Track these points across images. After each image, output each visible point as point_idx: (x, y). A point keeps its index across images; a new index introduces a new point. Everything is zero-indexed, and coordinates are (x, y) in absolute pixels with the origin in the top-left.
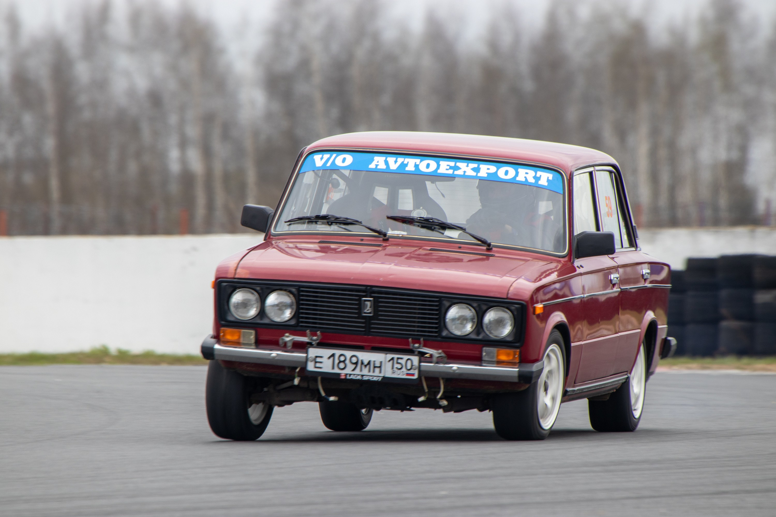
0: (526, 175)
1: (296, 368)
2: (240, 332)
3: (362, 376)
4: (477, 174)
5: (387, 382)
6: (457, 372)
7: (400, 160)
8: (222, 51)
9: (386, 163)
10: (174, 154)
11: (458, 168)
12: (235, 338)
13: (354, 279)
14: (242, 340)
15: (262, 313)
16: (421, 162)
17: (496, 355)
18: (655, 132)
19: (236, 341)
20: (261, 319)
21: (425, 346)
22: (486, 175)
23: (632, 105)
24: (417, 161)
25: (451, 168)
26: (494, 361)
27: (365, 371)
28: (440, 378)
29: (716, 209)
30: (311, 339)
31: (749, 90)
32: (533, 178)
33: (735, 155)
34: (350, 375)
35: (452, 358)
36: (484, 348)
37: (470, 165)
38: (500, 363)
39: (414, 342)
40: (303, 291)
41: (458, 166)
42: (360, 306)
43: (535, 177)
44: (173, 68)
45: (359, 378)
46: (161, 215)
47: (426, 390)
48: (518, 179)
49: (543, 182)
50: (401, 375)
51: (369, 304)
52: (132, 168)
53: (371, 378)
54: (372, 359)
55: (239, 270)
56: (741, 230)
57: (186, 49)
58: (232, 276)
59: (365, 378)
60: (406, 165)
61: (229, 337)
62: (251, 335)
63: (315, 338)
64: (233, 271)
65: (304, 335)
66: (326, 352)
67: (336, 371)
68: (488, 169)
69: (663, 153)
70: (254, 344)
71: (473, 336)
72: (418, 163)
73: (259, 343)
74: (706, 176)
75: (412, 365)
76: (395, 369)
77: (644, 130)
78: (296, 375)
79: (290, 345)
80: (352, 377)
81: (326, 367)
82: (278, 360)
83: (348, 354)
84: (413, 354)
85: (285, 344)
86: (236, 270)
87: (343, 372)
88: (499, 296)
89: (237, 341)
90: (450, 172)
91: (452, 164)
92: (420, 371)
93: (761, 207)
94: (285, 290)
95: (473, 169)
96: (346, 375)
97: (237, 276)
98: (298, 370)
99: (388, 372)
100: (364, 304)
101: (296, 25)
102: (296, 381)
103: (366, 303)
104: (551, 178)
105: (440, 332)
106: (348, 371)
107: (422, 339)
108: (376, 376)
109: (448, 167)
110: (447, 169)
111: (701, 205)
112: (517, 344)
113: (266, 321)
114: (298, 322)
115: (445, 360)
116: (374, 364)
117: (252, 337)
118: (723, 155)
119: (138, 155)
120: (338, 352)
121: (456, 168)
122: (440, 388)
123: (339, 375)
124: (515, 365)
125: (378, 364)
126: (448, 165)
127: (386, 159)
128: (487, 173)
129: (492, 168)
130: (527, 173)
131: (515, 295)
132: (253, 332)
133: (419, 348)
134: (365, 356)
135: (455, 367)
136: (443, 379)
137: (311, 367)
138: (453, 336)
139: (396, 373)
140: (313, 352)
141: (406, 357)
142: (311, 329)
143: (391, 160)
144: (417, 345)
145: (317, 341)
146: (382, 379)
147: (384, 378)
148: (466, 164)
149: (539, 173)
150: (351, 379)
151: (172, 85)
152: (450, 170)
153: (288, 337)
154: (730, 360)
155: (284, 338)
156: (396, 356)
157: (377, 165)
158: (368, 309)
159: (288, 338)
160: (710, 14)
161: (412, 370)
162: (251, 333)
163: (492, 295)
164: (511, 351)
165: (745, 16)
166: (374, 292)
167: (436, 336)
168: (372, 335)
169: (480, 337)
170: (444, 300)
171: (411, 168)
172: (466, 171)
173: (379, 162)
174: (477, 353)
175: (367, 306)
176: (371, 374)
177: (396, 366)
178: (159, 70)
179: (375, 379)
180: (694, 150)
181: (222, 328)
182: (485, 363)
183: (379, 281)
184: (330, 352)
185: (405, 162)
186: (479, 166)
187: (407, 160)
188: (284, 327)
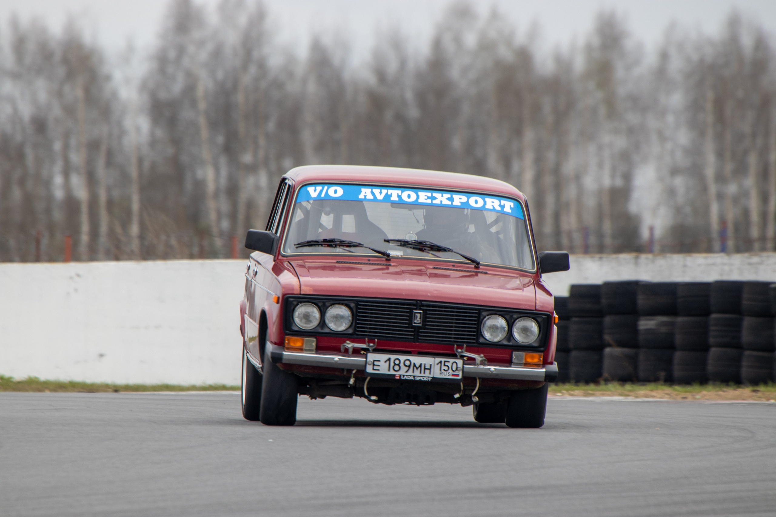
0: (493, 204)
1: (353, 370)
2: (303, 340)
3: (414, 377)
4: (452, 203)
5: (436, 382)
6: (494, 372)
7: (384, 191)
8: (108, 78)
9: (373, 194)
10: (58, 180)
11: (435, 198)
12: (298, 344)
13: (406, 295)
14: (304, 347)
15: (322, 323)
16: (402, 193)
17: (524, 358)
18: (539, 160)
19: (299, 348)
20: (322, 329)
21: (467, 351)
22: (460, 204)
23: (518, 132)
24: (399, 192)
25: (429, 198)
26: (522, 363)
27: (417, 373)
28: (477, 378)
29: (600, 235)
30: (369, 346)
31: (633, 118)
32: (498, 207)
33: (619, 182)
34: (404, 376)
35: (491, 361)
36: (514, 353)
37: (444, 195)
38: (526, 365)
39: (459, 347)
40: (360, 305)
41: (434, 197)
42: (411, 317)
43: (500, 205)
44: (60, 94)
45: (412, 378)
46: (45, 241)
47: (462, 389)
48: (487, 207)
49: (507, 209)
50: (448, 375)
51: (418, 315)
52: (17, 194)
53: (422, 379)
54: (423, 363)
55: (303, 288)
56: (625, 257)
57: (70, 75)
58: (298, 292)
59: (417, 378)
60: (391, 195)
61: (292, 344)
62: (313, 342)
63: (372, 344)
64: (299, 289)
65: (364, 342)
66: (382, 357)
67: (392, 372)
68: (460, 199)
69: (548, 180)
70: (315, 350)
71: (505, 343)
72: (400, 194)
73: (319, 349)
74: (590, 202)
75: (457, 367)
76: (443, 371)
77: (529, 157)
78: (352, 375)
79: (351, 351)
80: (405, 377)
81: (383, 369)
82: (340, 364)
83: (402, 358)
84: (456, 358)
85: (346, 350)
86: (300, 287)
87: (397, 374)
88: (529, 308)
89: (301, 348)
90: (429, 201)
91: (429, 194)
92: (463, 372)
93: (645, 234)
94: (342, 304)
95: (448, 199)
96: (400, 376)
97: (302, 293)
98: (354, 372)
99: (437, 373)
100: (415, 315)
101: (181, 50)
102: (352, 381)
103: (417, 314)
104: (512, 206)
105: (477, 339)
106: (402, 372)
107: (465, 346)
108: (426, 376)
109: (426, 198)
110: (425, 199)
111: (585, 231)
112: (542, 349)
113: (326, 330)
114: (355, 331)
115: (486, 362)
116: (425, 366)
117: (314, 344)
118: (607, 182)
119: (22, 182)
120: (393, 357)
121: (433, 198)
122: (476, 386)
123: (394, 375)
124: (540, 367)
125: (428, 367)
126: (425, 196)
127: (372, 190)
128: (460, 202)
129: (464, 198)
130: (493, 202)
131: (542, 307)
132: (314, 339)
133: (462, 352)
134: (417, 360)
135: (492, 368)
136: (479, 378)
137: (369, 369)
138: (488, 342)
139: (443, 374)
140: (371, 357)
141: (452, 361)
142: (368, 337)
143: (376, 191)
144: (460, 350)
145: (374, 348)
146: (431, 379)
147: (433, 378)
148: (441, 195)
149: (503, 202)
150: (406, 379)
151: (57, 111)
152: (428, 200)
153: (348, 344)
154: (614, 386)
155: (345, 344)
156: (443, 360)
157: (365, 196)
158: (418, 320)
159: (350, 345)
160: (596, 41)
161: (457, 371)
162: (313, 341)
163: (523, 307)
164: (536, 355)
165: (629, 44)
166: (423, 306)
167: (473, 343)
168: (418, 342)
169: (511, 344)
170: (483, 312)
171: (394, 198)
172: (442, 200)
173: (366, 192)
174: (507, 356)
175: (417, 317)
176: (422, 375)
177: (443, 368)
178: (43, 96)
179: (425, 379)
180: (578, 177)
181: (287, 337)
182: (514, 365)
183: (428, 296)
184: (385, 357)
185: (389, 193)
186: (452, 196)
187: (390, 191)
188: (342, 336)
